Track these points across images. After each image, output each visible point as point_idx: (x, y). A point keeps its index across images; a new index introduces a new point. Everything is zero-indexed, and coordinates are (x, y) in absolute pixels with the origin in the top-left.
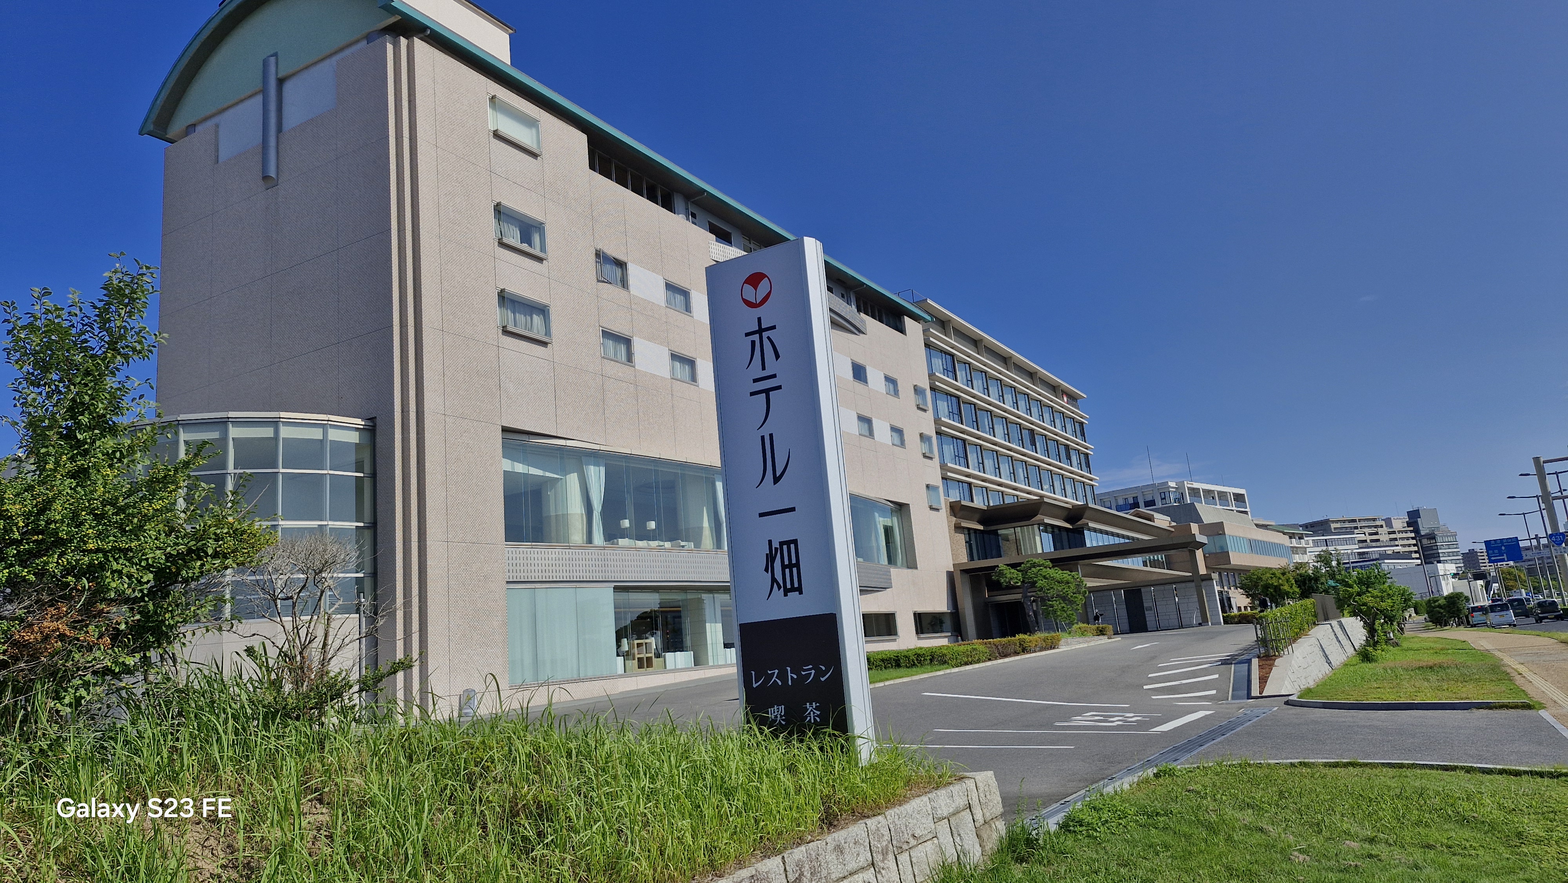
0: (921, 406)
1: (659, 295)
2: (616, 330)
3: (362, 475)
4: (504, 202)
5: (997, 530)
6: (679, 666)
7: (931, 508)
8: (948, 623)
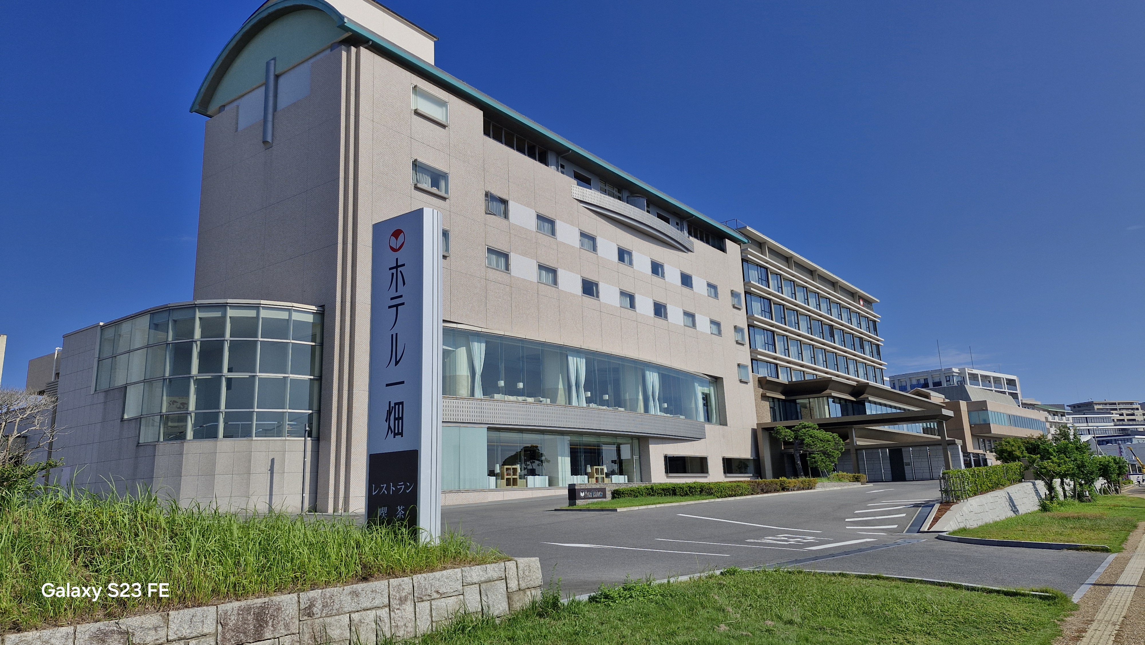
0: (736, 306)
1: (532, 223)
2: (498, 248)
3: (314, 344)
4: (420, 159)
5: (796, 400)
6: (537, 486)
7: (741, 381)
8: (751, 467)
